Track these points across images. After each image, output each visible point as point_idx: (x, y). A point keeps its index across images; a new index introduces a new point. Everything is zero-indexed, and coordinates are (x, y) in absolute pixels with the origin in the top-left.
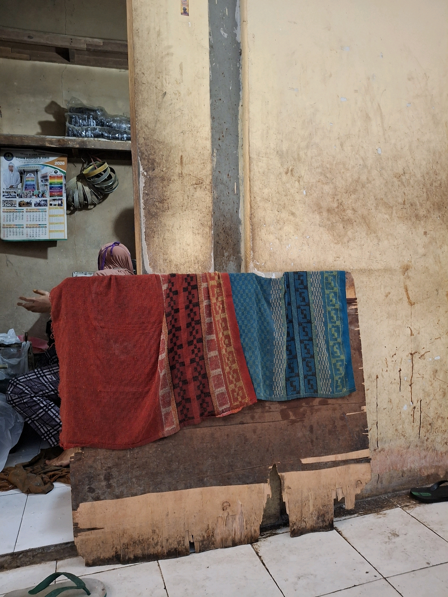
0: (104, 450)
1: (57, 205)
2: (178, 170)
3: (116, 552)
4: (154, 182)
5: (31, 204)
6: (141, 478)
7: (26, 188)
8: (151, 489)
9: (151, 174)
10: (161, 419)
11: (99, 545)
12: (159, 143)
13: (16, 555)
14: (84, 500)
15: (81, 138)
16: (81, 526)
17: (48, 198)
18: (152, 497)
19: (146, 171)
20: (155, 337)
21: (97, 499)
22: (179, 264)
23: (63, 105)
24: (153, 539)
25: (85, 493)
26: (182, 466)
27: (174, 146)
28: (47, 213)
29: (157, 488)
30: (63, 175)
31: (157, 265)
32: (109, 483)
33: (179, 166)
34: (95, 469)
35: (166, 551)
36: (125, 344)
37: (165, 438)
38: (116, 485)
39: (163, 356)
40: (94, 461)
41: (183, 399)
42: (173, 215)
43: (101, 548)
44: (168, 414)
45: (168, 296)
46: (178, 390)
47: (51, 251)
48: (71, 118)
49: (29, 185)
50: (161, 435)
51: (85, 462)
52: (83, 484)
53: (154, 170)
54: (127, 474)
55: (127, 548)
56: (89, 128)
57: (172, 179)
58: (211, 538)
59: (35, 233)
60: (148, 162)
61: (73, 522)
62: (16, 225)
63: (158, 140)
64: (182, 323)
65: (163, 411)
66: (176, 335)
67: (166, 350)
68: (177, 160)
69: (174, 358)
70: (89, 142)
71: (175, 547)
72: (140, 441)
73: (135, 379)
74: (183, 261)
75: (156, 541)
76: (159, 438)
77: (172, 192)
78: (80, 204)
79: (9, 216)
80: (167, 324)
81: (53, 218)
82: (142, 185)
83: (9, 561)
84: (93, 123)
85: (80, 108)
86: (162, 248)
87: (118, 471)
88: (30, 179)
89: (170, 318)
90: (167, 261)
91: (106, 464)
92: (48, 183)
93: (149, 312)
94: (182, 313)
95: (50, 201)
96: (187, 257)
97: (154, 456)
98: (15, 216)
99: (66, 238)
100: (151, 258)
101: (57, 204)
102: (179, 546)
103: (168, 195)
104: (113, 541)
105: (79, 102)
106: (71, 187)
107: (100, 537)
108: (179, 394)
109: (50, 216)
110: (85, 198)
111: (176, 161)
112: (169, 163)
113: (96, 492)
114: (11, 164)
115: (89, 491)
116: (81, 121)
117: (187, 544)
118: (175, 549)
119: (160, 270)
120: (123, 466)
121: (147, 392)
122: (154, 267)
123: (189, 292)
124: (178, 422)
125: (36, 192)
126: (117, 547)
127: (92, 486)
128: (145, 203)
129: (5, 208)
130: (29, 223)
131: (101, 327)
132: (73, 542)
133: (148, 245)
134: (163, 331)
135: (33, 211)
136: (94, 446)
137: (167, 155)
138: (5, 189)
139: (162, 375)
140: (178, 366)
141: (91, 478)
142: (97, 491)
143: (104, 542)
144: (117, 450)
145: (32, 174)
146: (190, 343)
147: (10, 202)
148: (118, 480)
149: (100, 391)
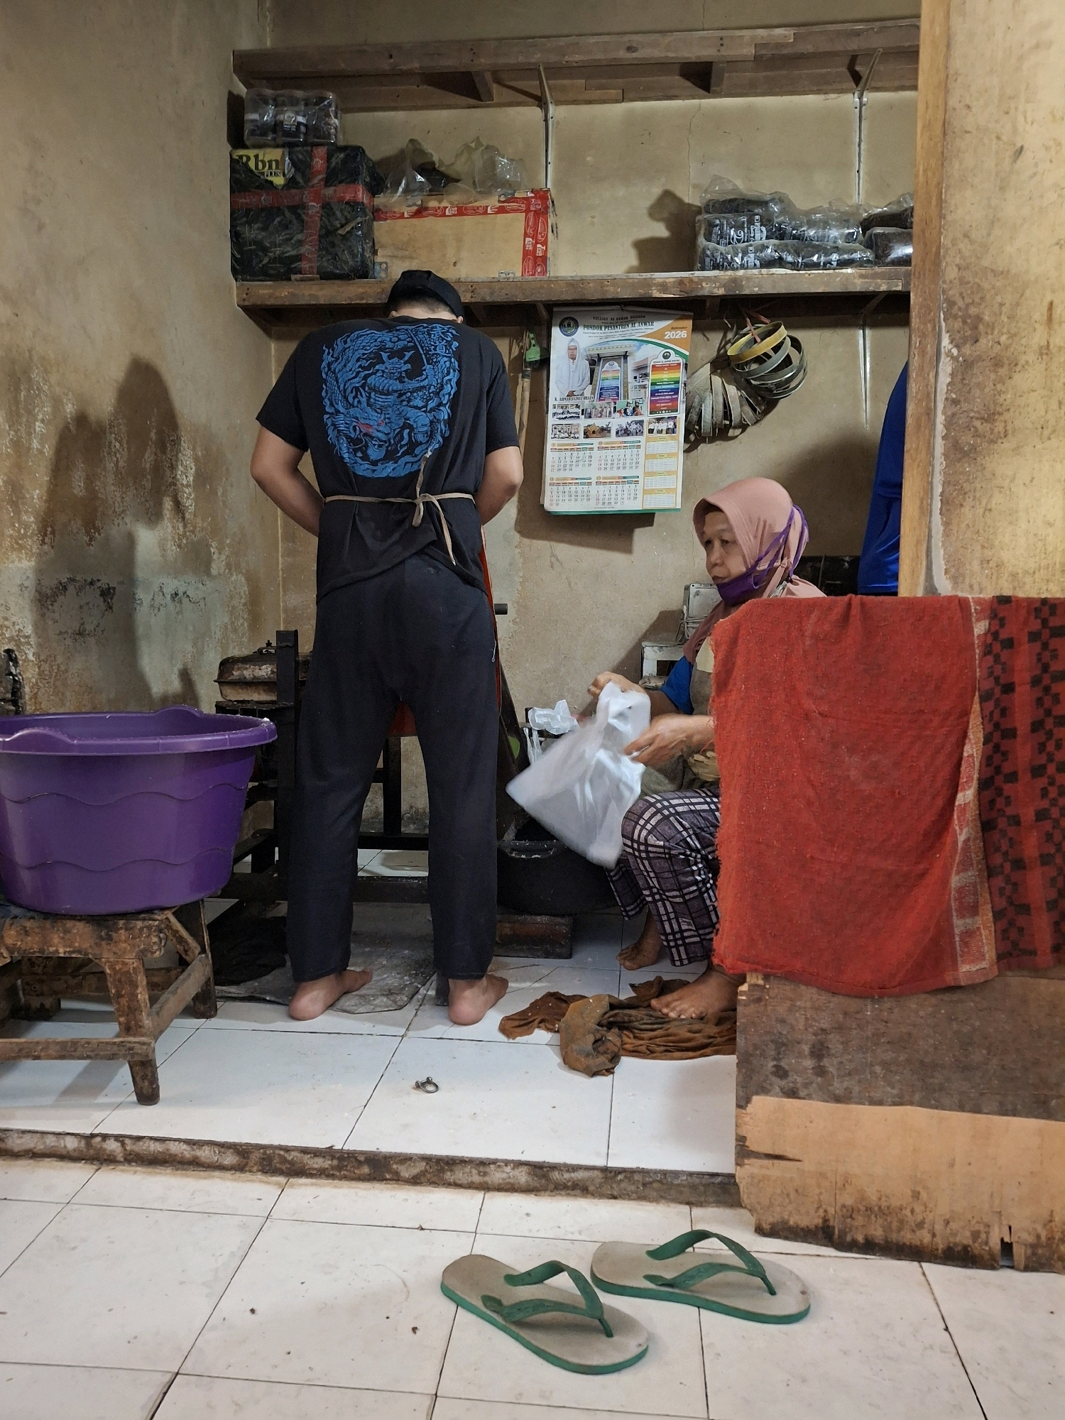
0: (814, 990)
1: (664, 432)
2: (1038, 338)
3: (825, 1220)
4: (974, 372)
5: (609, 431)
6: (893, 1068)
7: (601, 394)
8: (917, 1097)
9: (968, 352)
10: (952, 943)
11: (788, 1195)
12: (995, 276)
13: (611, 1172)
14: (763, 1090)
15: (730, 273)
16: (752, 1145)
17: (646, 416)
18: (918, 1116)
19: (957, 346)
20: (948, 748)
21: (792, 1093)
22: (1020, 571)
23: (691, 197)
24: (912, 1211)
25: (767, 1076)
26: (995, 1061)
27: (1033, 278)
28: (642, 451)
29: (931, 1097)
30: (681, 361)
31: (963, 576)
32: (821, 1064)
33: (1041, 331)
34: (792, 1028)
35: (941, 1247)
36: (874, 758)
37: (960, 987)
38: (835, 1073)
39: (967, 796)
40: (790, 1010)
41: (1011, 903)
42: (1017, 450)
43: (790, 1202)
44: (969, 934)
45: (987, 650)
46: (999, 881)
47: (640, 535)
48: (711, 225)
49: (608, 389)
50: (949, 979)
51: (770, 1008)
52: (763, 1055)
53: (977, 341)
54: (864, 1053)
55: (851, 1217)
56: (751, 245)
57: (1022, 362)
58: (1058, 1245)
59: (613, 496)
60: (964, 322)
61: (737, 1134)
62: (577, 479)
63: (994, 267)
64: (1022, 720)
65: (959, 924)
66: (1002, 748)
67: (975, 783)
68: (1039, 314)
69: (992, 802)
70: (748, 279)
71: (965, 1242)
72: (899, 985)
73: (894, 841)
74: (1032, 565)
75: (919, 1218)
76: (944, 986)
77: (1018, 395)
78: (714, 426)
79: (563, 459)
80: (982, 718)
81: (655, 461)
82: (944, 379)
83: (598, 1181)
84: (759, 233)
85: (731, 201)
86: (981, 531)
87: (842, 1043)
88: (609, 375)
89: (990, 705)
90: (992, 564)
91: (815, 1020)
92: (648, 383)
93: (937, 688)
94: (1023, 696)
95: (650, 423)
96: (1043, 556)
97: (928, 1025)
98: (574, 459)
99: (679, 506)
100: (949, 556)
101: (665, 428)
102: (974, 1242)
103: (1008, 401)
104: (821, 1193)
105: (730, 187)
106: (698, 389)
107: (791, 1179)
108: (1002, 890)
109: (647, 457)
110: (727, 413)
111: (1037, 316)
112: (1018, 322)
113: (790, 1079)
114: (572, 344)
115: (774, 1074)
116: (732, 233)
117: (995, 1243)
118: (965, 1248)
119: (971, 586)
120: (854, 1032)
121: (922, 875)
122: (956, 579)
123: (1043, 644)
124: (994, 957)
125: (621, 404)
126: (829, 1209)
127: (782, 1064)
128: (949, 425)
129: (556, 441)
130: (603, 474)
131: (819, 713)
132: (732, 1176)
133: (947, 524)
134: (971, 737)
135: (613, 448)
136: (791, 977)
137: (1014, 303)
138: (558, 399)
139: (961, 838)
140: (1002, 823)
141: (782, 1046)
142: (793, 1077)
143: (800, 1191)
144: (843, 995)
145: (616, 364)
146: (1038, 771)
147: (565, 428)
148: (841, 1063)
149: (812, 858)
